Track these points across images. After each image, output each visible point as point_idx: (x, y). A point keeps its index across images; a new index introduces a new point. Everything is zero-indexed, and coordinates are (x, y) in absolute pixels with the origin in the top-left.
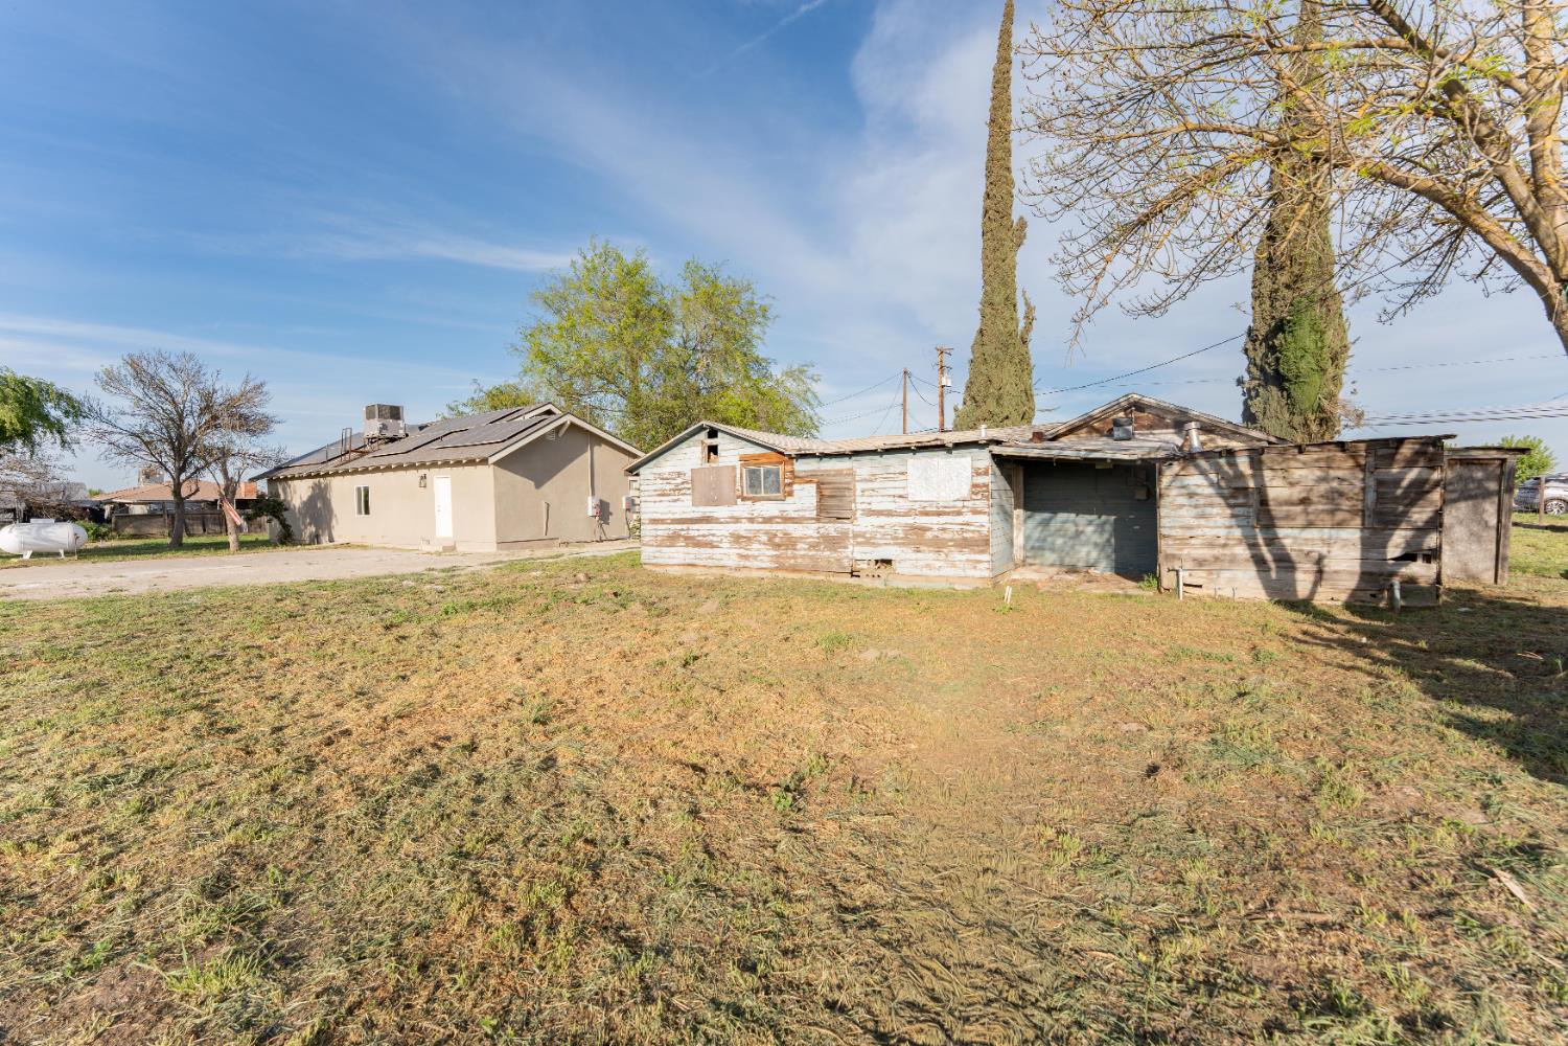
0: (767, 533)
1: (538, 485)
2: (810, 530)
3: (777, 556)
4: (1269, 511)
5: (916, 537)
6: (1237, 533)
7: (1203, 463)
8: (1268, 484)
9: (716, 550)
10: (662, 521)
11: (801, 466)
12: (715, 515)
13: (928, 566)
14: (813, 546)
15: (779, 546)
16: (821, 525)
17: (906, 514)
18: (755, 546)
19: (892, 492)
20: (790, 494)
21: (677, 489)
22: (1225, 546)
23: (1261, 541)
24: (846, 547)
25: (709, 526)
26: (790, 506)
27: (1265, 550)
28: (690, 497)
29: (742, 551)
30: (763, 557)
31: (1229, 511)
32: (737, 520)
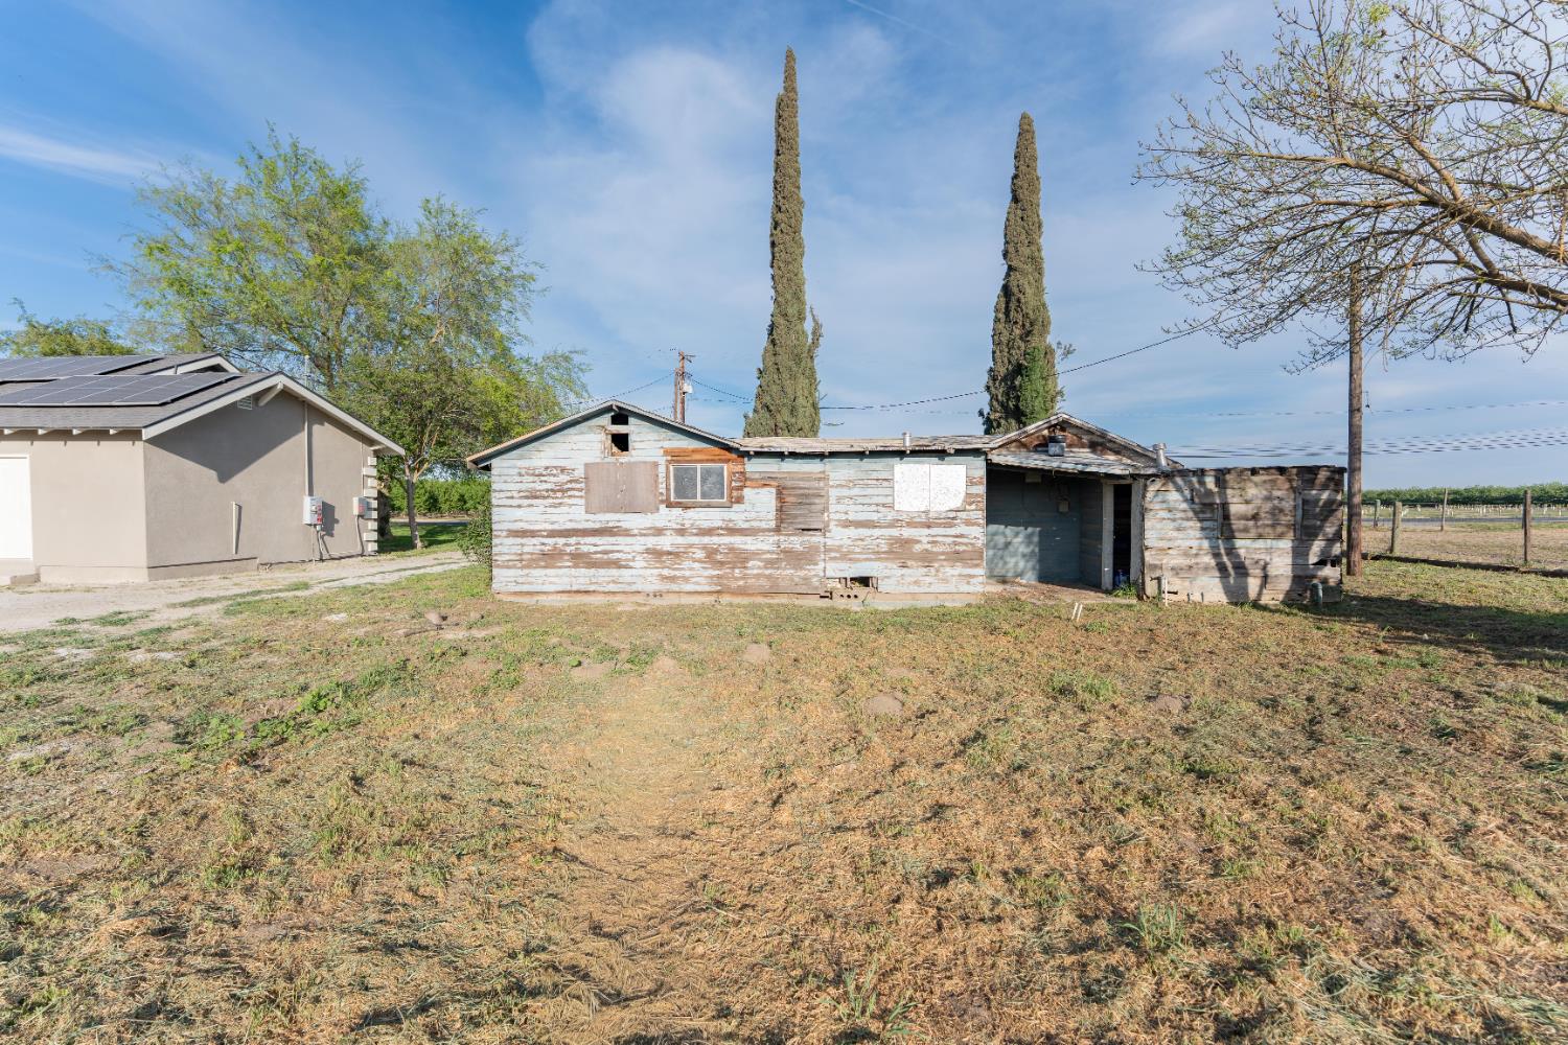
0: (704, 548)
1: (224, 477)
2: (765, 544)
3: (718, 577)
4: (1230, 524)
5: (901, 551)
6: (1206, 544)
7: (1179, 480)
8: (1230, 501)
9: (624, 572)
10: (533, 534)
11: (754, 467)
12: (624, 525)
13: (916, 582)
14: (770, 563)
15: (722, 563)
16: (782, 538)
17: (891, 525)
18: (687, 564)
19: (876, 500)
20: (740, 500)
21: (562, 490)
22: (1197, 555)
23: (1223, 551)
24: (816, 564)
25: (612, 540)
26: (737, 515)
27: (1225, 559)
28: (582, 501)
29: (666, 572)
30: (698, 577)
31: (1199, 525)
32: (659, 532)
